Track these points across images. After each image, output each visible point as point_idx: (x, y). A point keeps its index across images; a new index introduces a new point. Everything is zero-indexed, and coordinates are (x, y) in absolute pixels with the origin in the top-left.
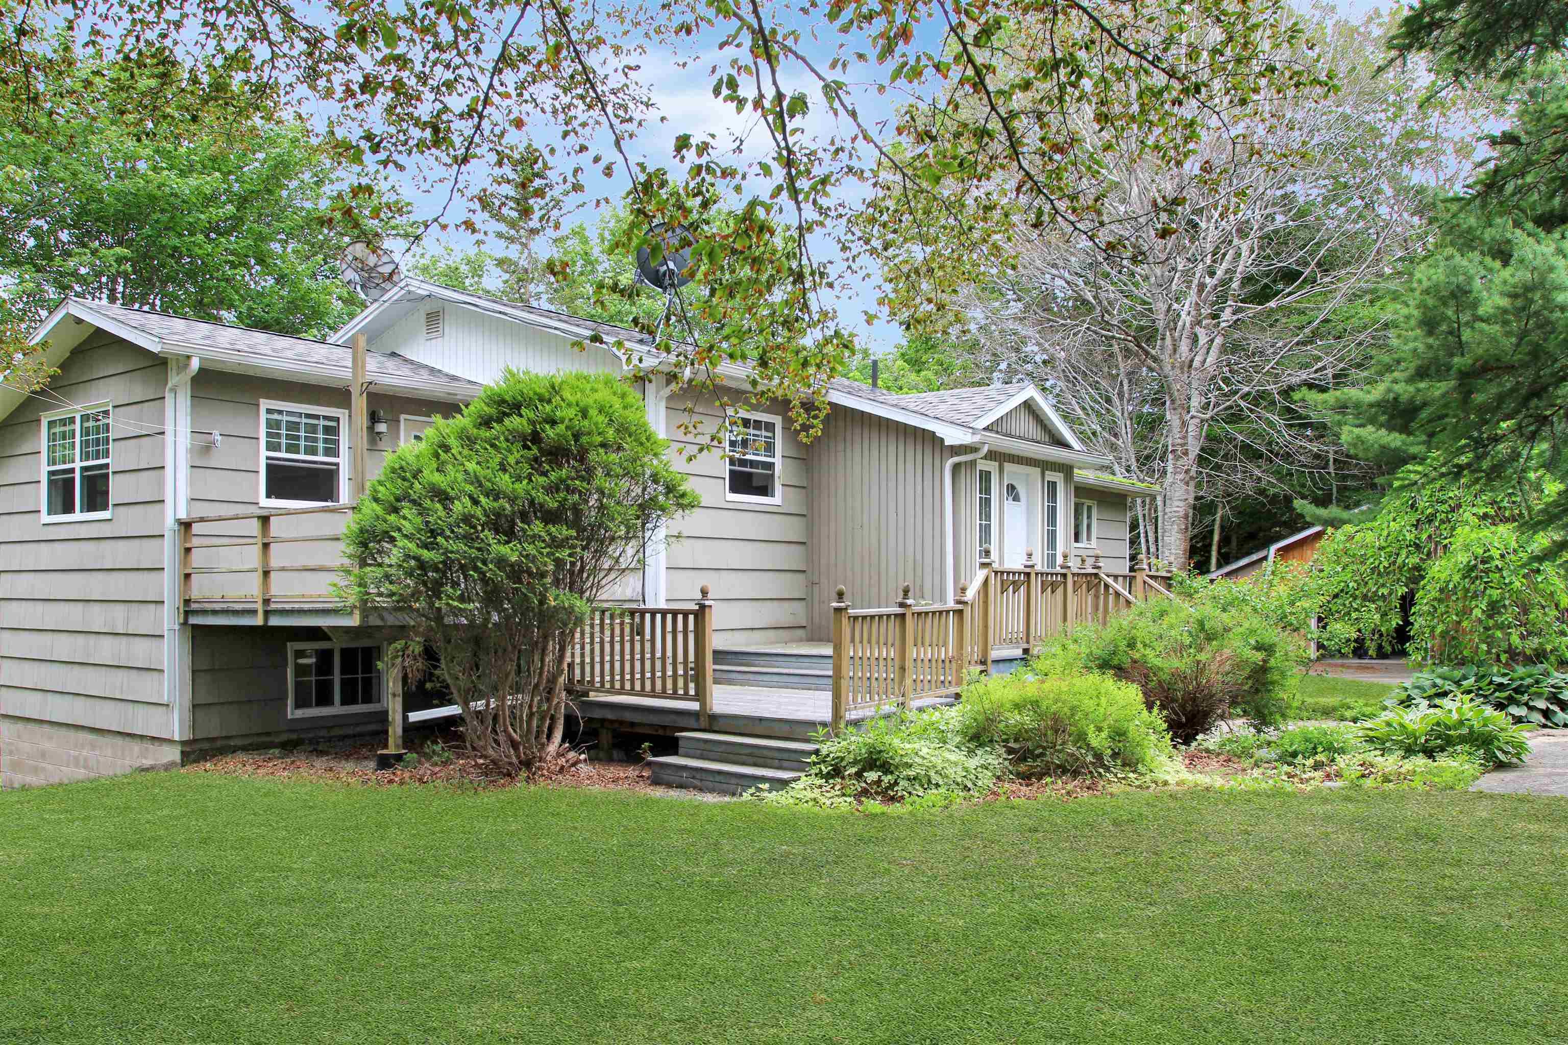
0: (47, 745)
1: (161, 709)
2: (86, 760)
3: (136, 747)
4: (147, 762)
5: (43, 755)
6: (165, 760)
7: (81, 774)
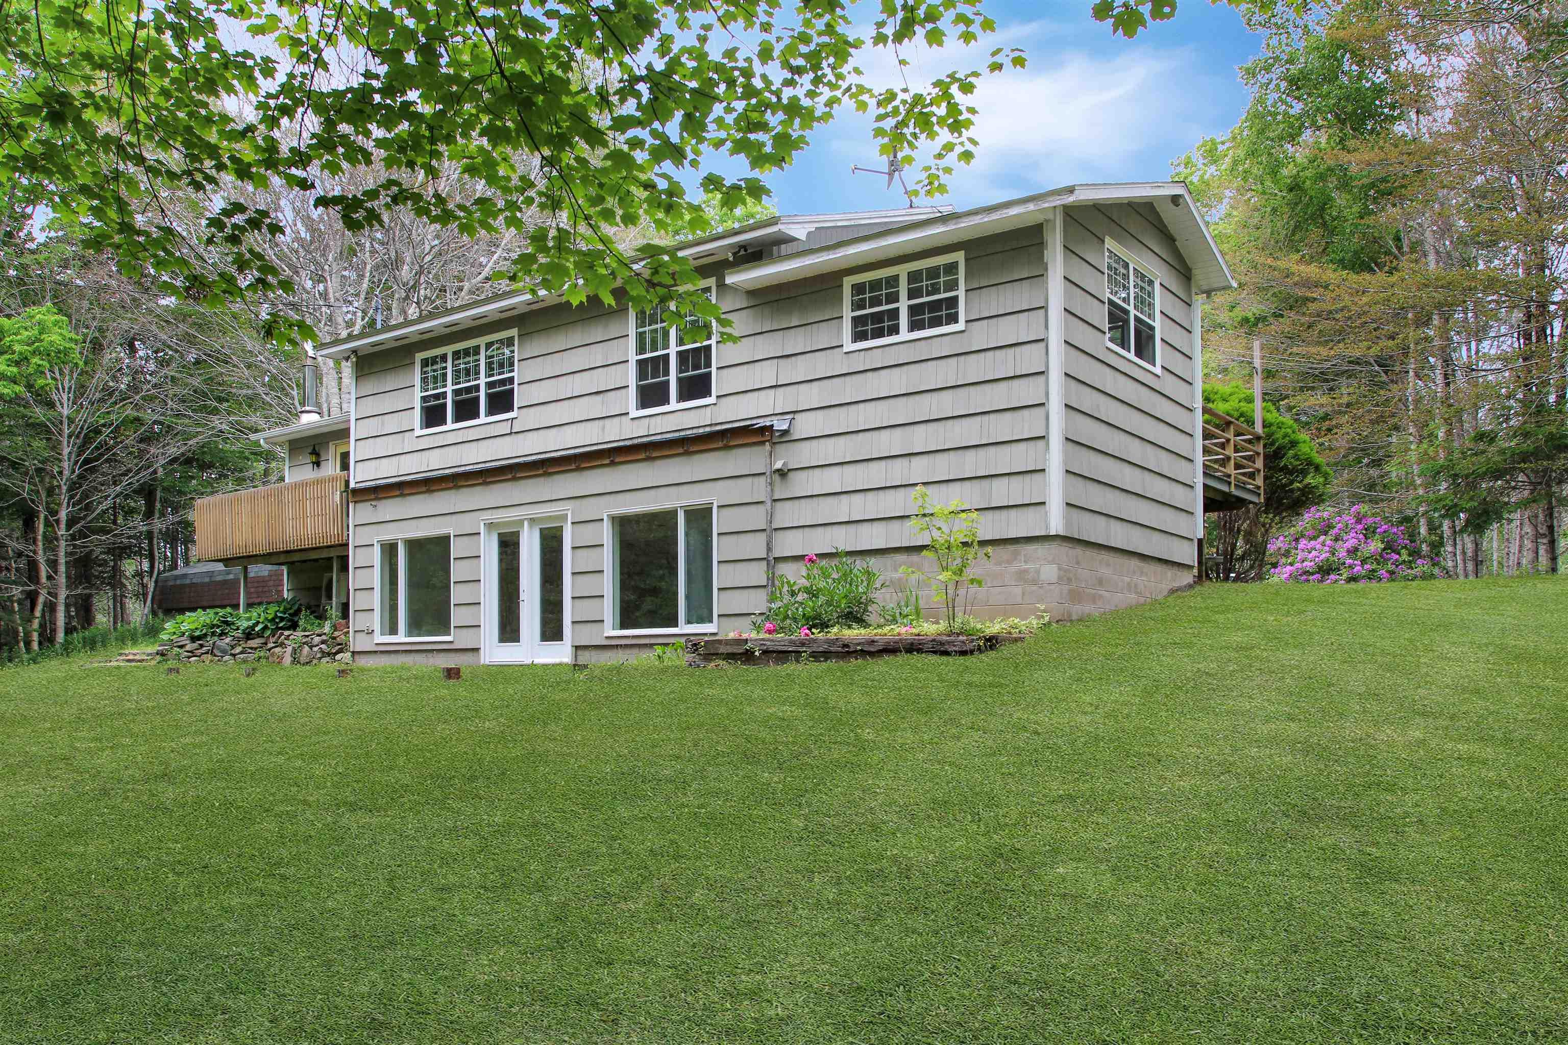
0: (1105, 571)
1: (1185, 542)
2: (1136, 586)
3: (1170, 572)
4: (1176, 585)
5: (1100, 582)
6: (1185, 583)
7: (1132, 598)
